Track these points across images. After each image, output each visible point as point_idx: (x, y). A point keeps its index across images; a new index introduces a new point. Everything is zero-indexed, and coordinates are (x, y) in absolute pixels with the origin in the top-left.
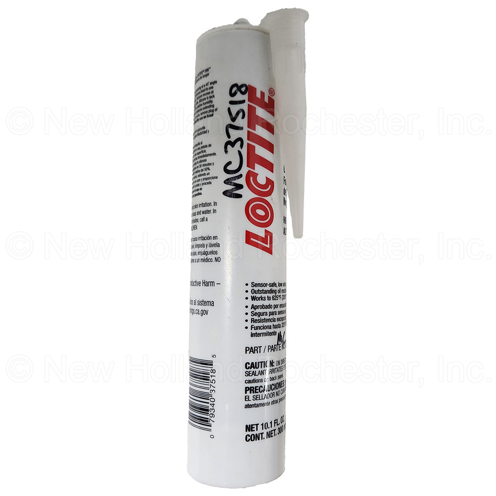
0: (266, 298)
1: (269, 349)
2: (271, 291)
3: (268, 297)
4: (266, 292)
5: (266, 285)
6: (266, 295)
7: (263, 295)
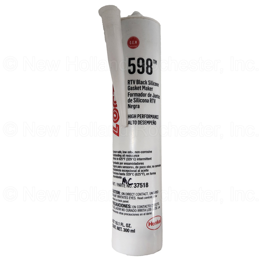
1: (117, 185)
2: (119, 155)
3: (117, 158)
4: (116, 155)
5: (116, 152)
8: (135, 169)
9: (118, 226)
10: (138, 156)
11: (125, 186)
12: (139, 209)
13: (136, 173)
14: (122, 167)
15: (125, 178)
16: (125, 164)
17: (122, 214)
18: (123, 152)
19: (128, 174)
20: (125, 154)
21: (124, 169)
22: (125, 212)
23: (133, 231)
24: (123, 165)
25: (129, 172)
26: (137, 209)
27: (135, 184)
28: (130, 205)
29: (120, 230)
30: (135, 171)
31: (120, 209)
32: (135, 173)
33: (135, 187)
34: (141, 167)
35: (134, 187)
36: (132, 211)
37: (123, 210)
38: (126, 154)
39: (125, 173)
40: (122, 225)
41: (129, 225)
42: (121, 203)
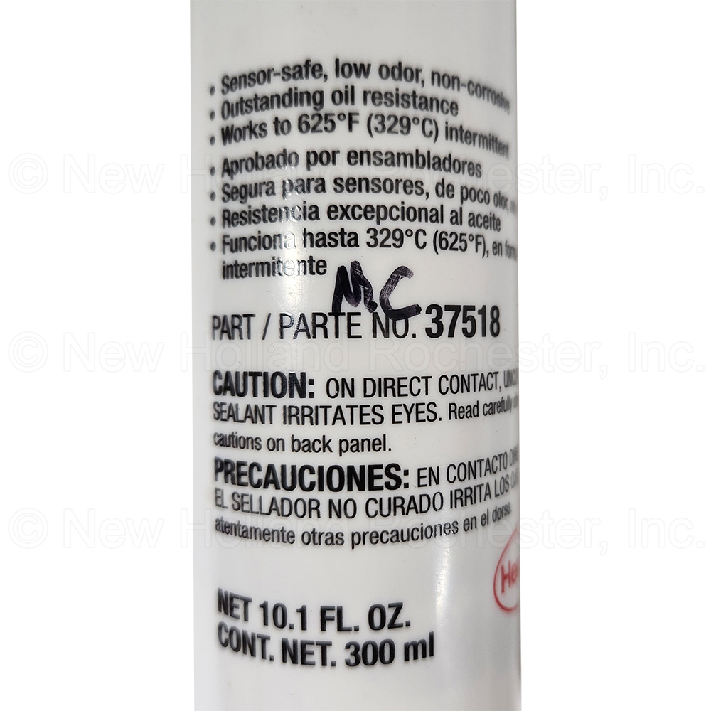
0: (270, 128)
1: (282, 327)
2: (293, 97)
3: (276, 121)
4: (266, 102)
5: (266, 75)
6: (266, 116)
7: (257, 117)
8: (433, 202)
9: (295, 635)
10: (454, 107)
11: (355, 331)
12: (458, 485)
13: (440, 227)
14: (329, 185)
15: (356, 266)
16: (355, 157)
17: (334, 539)
18: (341, 68)
19: (380, 238)
20: (353, 80)
21: (346, 199)
22: (362, 523)
23: (422, 649)
24: (342, 169)
25: (389, 224)
26: (445, 488)
27: (434, 312)
28: (398, 468)
29: (317, 657)
30: (436, 216)
31: (311, 509)
32: (431, 228)
33: (434, 330)
34: (468, 194)
35: (428, 331)
36: (414, 506)
37: (337, 510)
38: (360, 84)
39: (360, 227)
40: (332, 626)
41: (390, 614)
42: (325, 460)
